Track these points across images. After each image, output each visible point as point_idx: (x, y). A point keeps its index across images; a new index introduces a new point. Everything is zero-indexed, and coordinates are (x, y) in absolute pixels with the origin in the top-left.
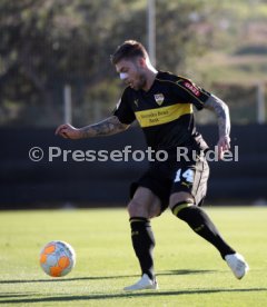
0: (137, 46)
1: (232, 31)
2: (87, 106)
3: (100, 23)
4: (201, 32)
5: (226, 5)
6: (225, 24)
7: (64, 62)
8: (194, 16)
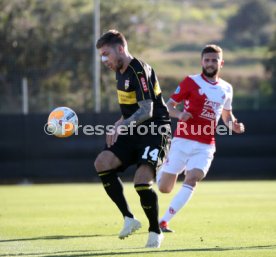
0: (118, 35)
1: (167, 31)
2: (41, 95)
3: (53, 24)
4: (140, 32)
5: (162, 9)
6: (160, 25)
7: (22, 58)
8: (134, 19)
